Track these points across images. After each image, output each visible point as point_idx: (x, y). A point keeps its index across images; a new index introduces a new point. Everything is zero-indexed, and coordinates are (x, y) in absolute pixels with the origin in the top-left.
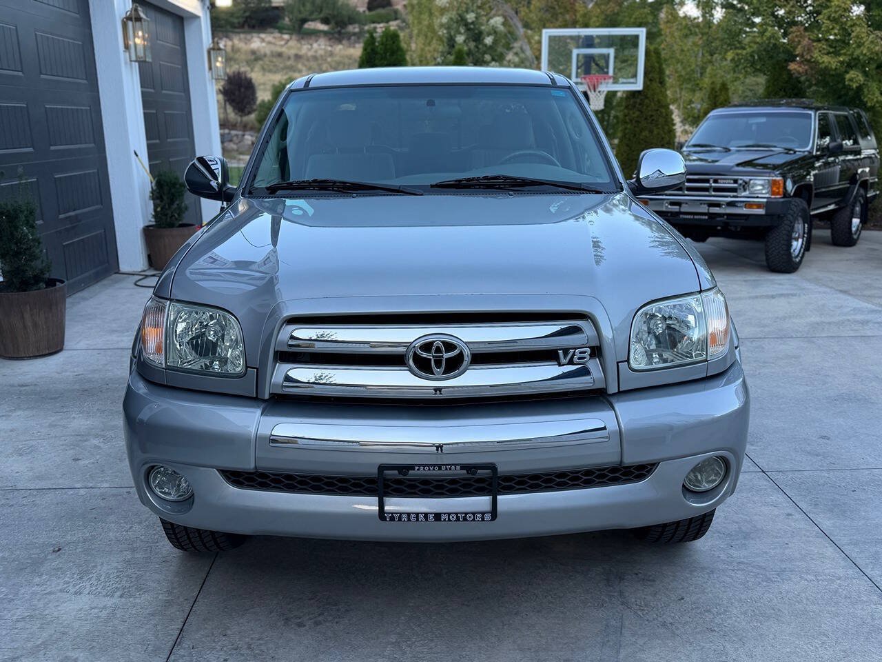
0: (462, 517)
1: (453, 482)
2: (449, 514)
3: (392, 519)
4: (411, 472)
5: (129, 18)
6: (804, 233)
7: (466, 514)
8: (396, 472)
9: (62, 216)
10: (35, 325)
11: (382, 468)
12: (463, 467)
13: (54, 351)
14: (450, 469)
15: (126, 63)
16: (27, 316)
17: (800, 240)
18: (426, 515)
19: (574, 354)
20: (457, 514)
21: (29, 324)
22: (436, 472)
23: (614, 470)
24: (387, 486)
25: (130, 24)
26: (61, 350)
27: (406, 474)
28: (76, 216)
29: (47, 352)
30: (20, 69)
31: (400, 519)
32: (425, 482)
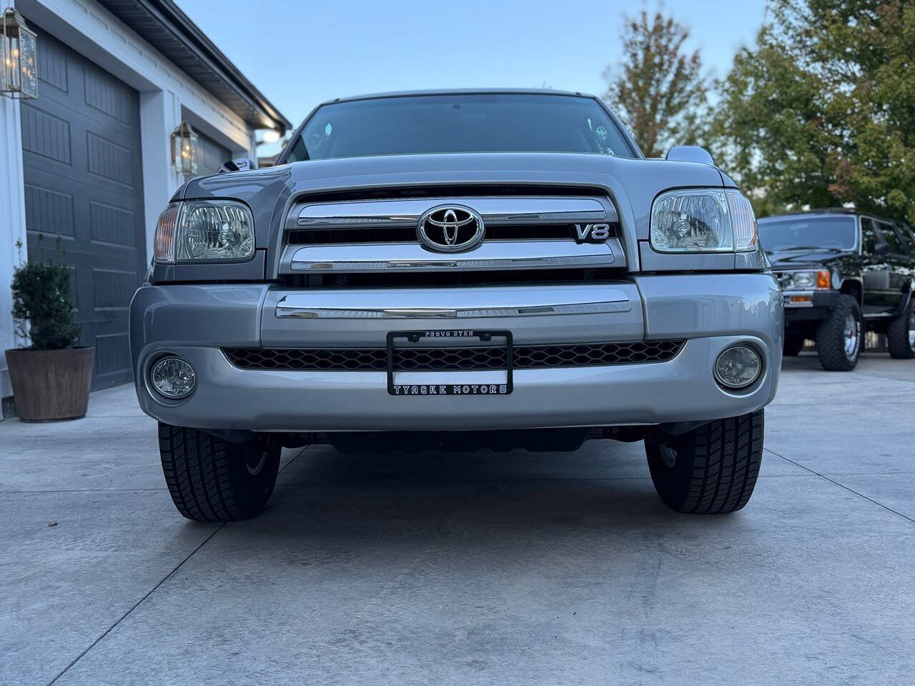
0: (475, 390)
1: (466, 353)
2: (462, 386)
3: (402, 392)
4: (422, 339)
5: (178, 134)
6: (857, 331)
7: (480, 386)
8: (406, 339)
9: (96, 309)
10: (59, 386)
11: (391, 335)
12: (476, 333)
13: (76, 416)
14: (463, 335)
15: (172, 175)
16: (51, 376)
17: (854, 338)
18: (437, 387)
19: (592, 229)
20: (470, 386)
21: (53, 383)
22: (448, 339)
23: (637, 346)
24: (396, 359)
25: (178, 139)
26: (83, 416)
27: (416, 340)
28: (112, 312)
29: (69, 416)
30: (68, 162)
31: (410, 393)
32: (437, 353)
